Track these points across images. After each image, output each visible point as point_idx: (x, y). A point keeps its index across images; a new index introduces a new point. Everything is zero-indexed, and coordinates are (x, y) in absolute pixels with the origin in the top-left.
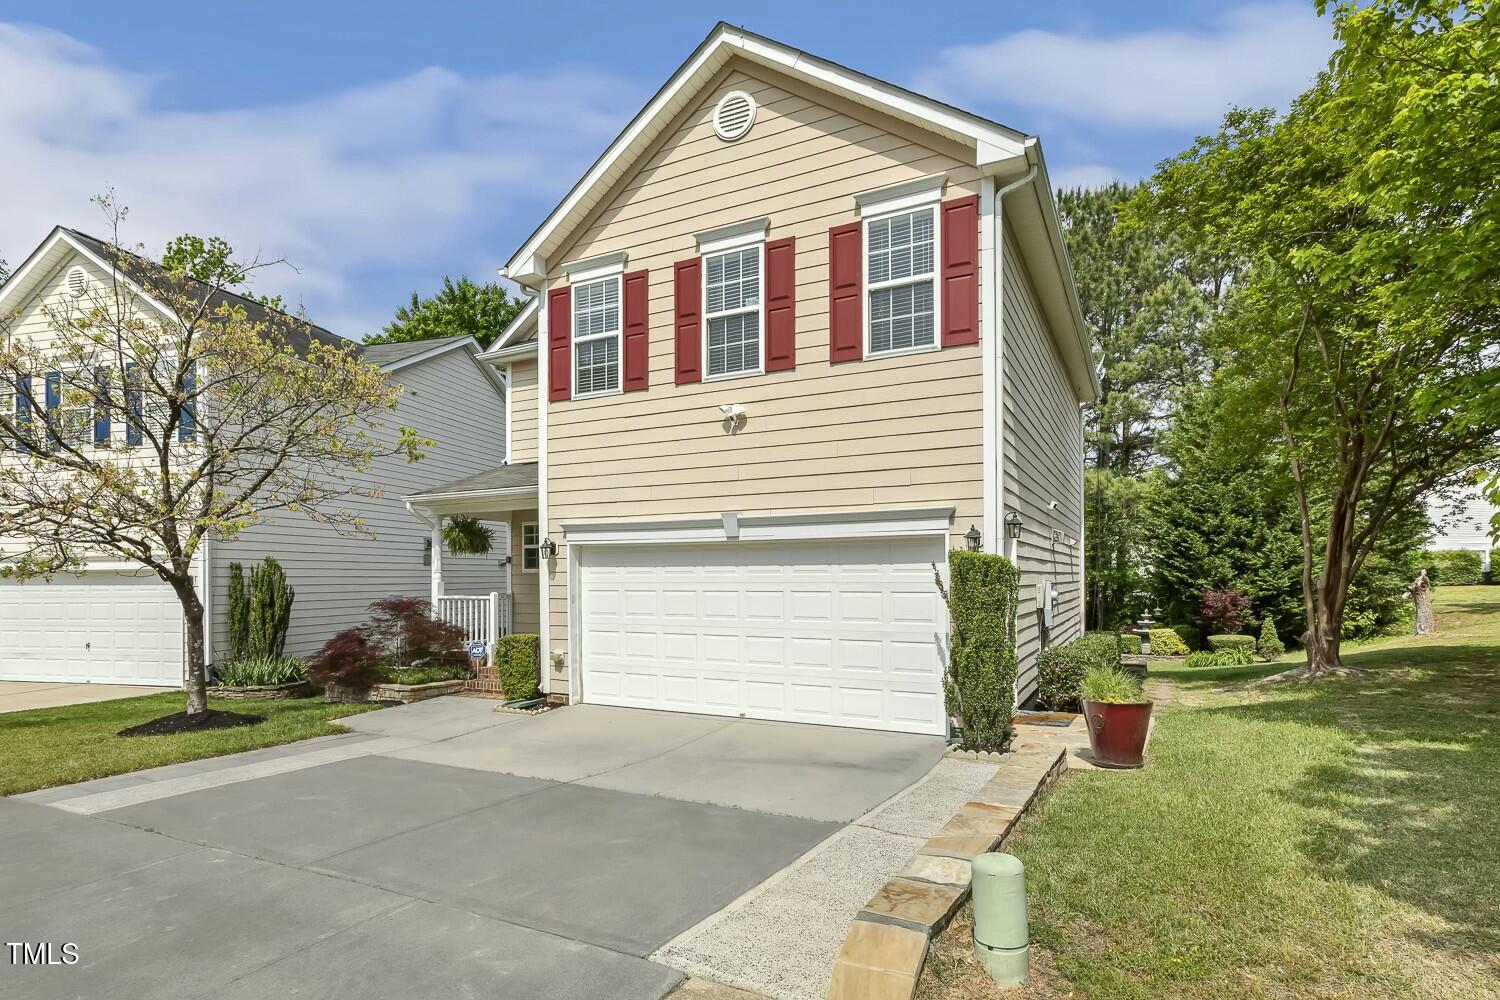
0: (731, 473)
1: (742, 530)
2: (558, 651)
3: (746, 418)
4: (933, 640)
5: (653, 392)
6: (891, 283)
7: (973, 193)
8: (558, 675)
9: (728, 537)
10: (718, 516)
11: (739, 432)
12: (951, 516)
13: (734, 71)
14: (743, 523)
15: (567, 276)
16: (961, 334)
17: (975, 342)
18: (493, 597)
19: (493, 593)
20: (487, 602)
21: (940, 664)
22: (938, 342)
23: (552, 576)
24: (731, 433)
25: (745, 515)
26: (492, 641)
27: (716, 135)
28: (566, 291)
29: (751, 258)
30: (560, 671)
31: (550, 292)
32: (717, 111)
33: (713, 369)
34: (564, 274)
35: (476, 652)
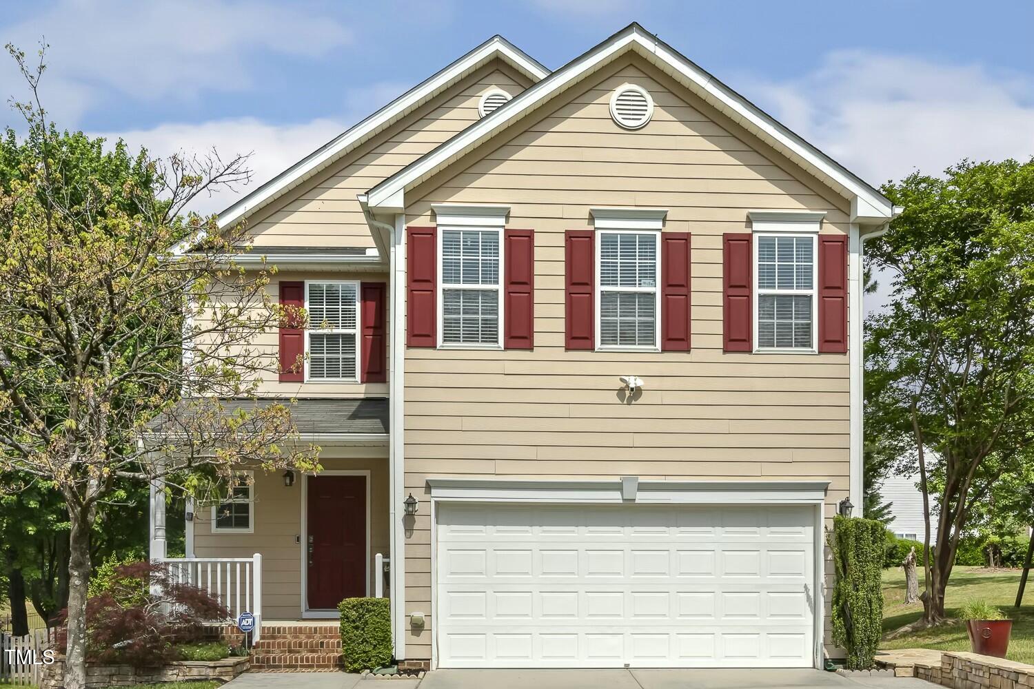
0: (629, 440)
1: (639, 494)
2: (418, 614)
3: (641, 390)
4: (803, 590)
5: (537, 353)
6: (777, 291)
7: (842, 234)
8: (415, 640)
9: (624, 500)
10: (617, 479)
11: (633, 402)
12: (824, 488)
13: (631, 65)
14: (643, 487)
15: (434, 215)
16: (834, 341)
17: (844, 351)
18: (257, 558)
19: (256, 554)
20: (248, 565)
21: (808, 609)
22: (815, 347)
23: (408, 534)
24: (625, 402)
25: (642, 480)
26: (257, 613)
27: (612, 119)
28: (432, 232)
29: (648, 241)
30: (418, 636)
31: (409, 229)
32: (613, 97)
33: (608, 338)
34: (429, 213)
35: (245, 624)
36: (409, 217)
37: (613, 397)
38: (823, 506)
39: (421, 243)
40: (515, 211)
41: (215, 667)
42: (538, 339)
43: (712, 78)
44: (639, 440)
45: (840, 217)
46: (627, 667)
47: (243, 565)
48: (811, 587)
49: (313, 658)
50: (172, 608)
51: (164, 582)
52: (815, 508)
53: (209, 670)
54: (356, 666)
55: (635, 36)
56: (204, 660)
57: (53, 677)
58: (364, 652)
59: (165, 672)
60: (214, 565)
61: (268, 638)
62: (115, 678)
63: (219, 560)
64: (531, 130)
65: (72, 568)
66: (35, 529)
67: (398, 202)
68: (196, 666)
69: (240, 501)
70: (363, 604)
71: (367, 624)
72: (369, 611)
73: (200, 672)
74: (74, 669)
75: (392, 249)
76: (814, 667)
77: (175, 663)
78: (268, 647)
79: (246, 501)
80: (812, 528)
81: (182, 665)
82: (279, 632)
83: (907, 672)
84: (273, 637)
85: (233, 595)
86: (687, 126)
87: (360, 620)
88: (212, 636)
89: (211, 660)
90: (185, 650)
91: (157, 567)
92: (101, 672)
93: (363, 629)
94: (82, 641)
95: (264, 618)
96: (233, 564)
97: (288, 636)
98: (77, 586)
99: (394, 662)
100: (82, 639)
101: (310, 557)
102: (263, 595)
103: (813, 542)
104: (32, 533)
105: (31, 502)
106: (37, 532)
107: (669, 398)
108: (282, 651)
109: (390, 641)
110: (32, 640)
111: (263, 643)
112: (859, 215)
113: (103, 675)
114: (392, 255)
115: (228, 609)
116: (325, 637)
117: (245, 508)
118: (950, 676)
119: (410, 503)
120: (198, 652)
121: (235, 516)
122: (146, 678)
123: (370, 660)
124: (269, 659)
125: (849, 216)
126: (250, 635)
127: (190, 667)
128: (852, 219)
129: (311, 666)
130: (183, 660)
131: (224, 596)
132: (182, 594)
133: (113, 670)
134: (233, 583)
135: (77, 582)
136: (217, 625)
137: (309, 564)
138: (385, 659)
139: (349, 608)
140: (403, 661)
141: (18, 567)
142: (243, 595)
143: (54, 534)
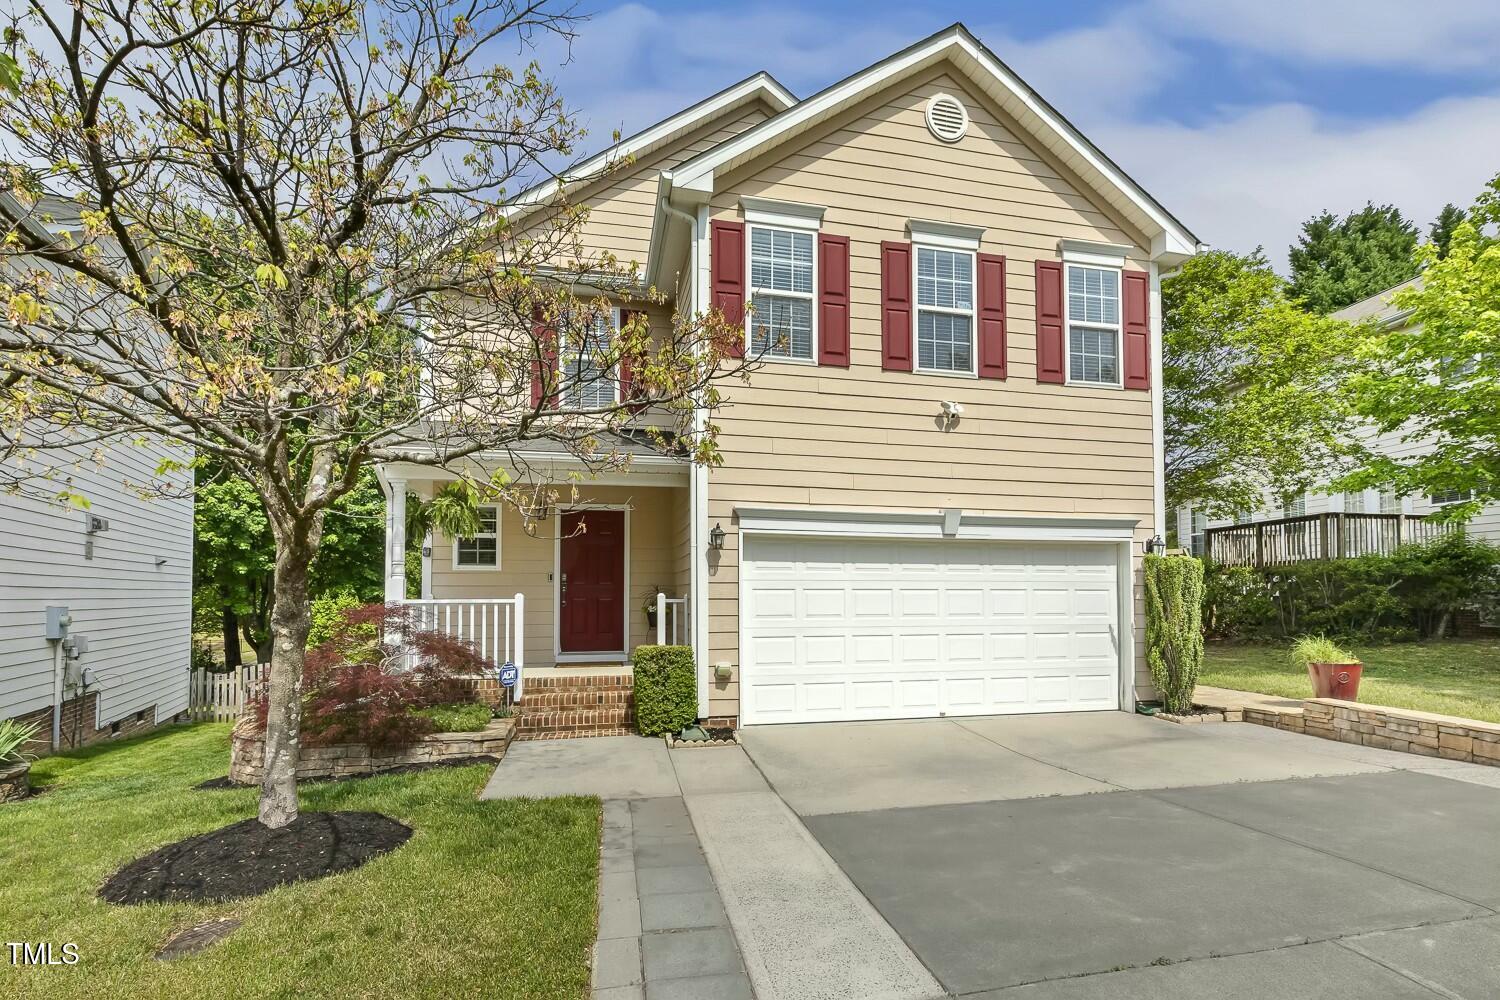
0: (944, 470)
1: (961, 528)
2: (724, 664)
3: (960, 417)
4: (1108, 630)
6: (1086, 323)
7: (1143, 271)
8: (720, 694)
9: (944, 534)
10: (935, 512)
11: (952, 430)
12: (1133, 527)
13: (946, 74)
14: (963, 521)
15: (741, 210)
16: (1138, 380)
17: (1147, 389)
18: (519, 600)
19: (518, 595)
20: (508, 607)
21: (1113, 650)
22: (1122, 383)
23: (712, 571)
24: (943, 430)
25: (965, 513)
26: (519, 662)
27: (928, 128)
28: (739, 230)
29: (963, 263)
30: (724, 689)
31: (713, 222)
32: (930, 105)
33: (926, 362)
34: (736, 207)
35: (507, 677)
36: (715, 209)
37: (931, 424)
38: (1131, 544)
39: (728, 239)
40: (829, 215)
41: (482, 742)
42: (854, 357)
43: (1034, 94)
44: (959, 471)
45: (1141, 255)
46: (943, 716)
47: (502, 607)
48: (1115, 628)
49: (594, 717)
50: (412, 660)
51: (404, 630)
52: (1119, 547)
53: (473, 745)
54: (655, 728)
55: (957, 38)
56: (464, 731)
57: (249, 761)
58: (665, 712)
59: (413, 751)
60: (466, 608)
61: (532, 692)
62: (341, 762)
63: (474, 601)
64: (846, 128)
65: (277, 622)
66: (246, 568)
67: (707, 185)
68: (457, 741)
69: (486, 535)
70: (664, 654)
71: (669, 678)
72: (671, 663)
73: (461, 748)
74: (278, 789)
75: (694, 244)
76: (1120, 709)
77: (427, 738)
78: (536, 704)
79: (494, 535)
80: (1115, 567)
81: (437, 741)
82: (546, 685)
83: (1237, 717)
84: (539, 692)
85: (490, 638)
86: (1000, 146)
87: (660, 673)
88: (464, 694)
89: (473, 730)
90: (439, 718)
91: (393, 612)
92: (320, 754)
93: (663, 685)
94: (293, 742)
95: (527, 664)
96: (490, 607)
97: (557, 689)
98: (286, 652)
99: (698, 721)
100: (293, 738)
101: (563, 596)
102: (525, 637)
103: (1115, 580)
104: (243, 572)
105: (242, 545)
106: (249, 572)
107: (987, 427)
108: (553, 709)
109: (695, 698)
110: (238, 677)
111: (529, 700)
112: (1168, 250)
113: (323, 759)
114: (694, 250)
115: (484, 657)
116: (600, 689)
117: (491, 543)
118: (1329, 726)
119: (716, 535)
120: (457, 720)
121: (478, 552)
122: (386, 760)
123: (671, 722)
124: (539, 721)
125: (1149, 254)
126: (512, 690)
127: (448, 743)
128: (1153, 256)
129: (592, 728)
130: (437, 732)
131: (478, 643)
132: (429, 644)
133: (339, 751)
134: (490, 625)
135: (287, 646)
136: (466, 677)
137: (561, 604)
138: (689, 720)
139: (647, 660)
140: (705, 720)
141: (228, 605)
142: (502, 638)
143: (266, 574)
